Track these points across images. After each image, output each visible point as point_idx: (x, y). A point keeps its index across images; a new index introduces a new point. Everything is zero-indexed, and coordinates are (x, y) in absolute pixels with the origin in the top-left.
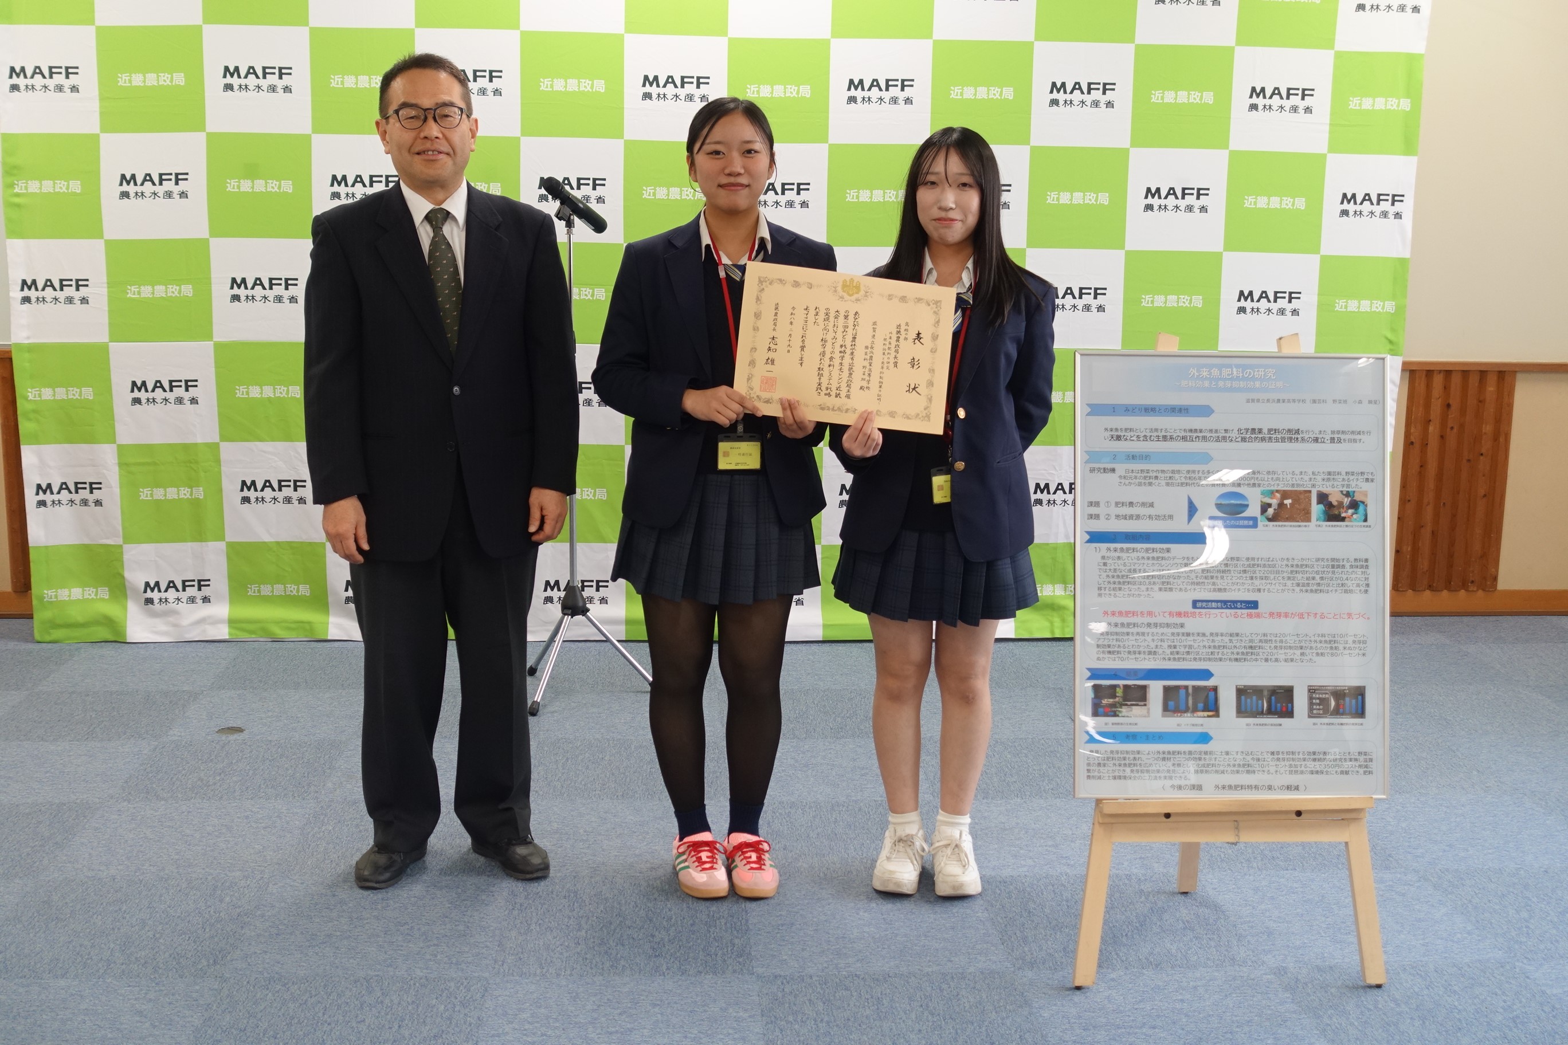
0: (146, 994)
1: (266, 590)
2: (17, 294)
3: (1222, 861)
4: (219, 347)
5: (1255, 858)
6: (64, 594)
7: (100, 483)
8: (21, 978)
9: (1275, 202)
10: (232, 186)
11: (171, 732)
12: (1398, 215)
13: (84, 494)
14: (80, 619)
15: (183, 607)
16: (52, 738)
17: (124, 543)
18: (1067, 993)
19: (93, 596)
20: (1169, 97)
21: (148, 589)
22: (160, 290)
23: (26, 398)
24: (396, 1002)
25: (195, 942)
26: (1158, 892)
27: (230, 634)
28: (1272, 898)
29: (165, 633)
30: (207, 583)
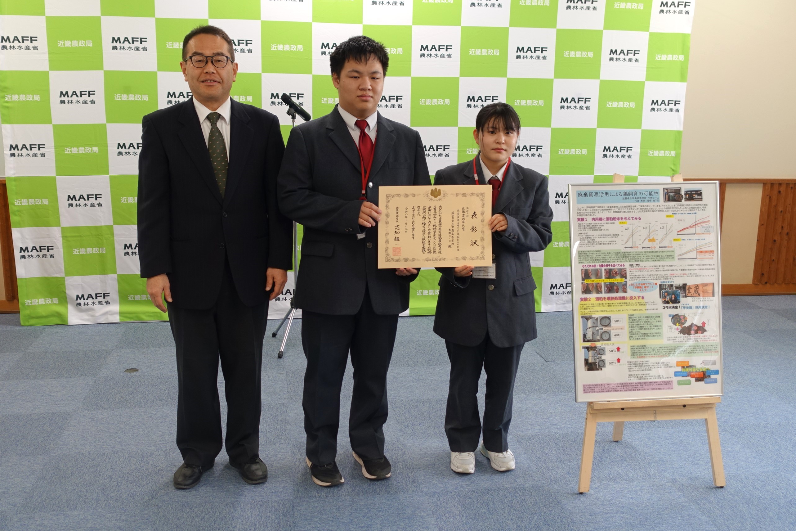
0: (120, 517)
1: (137, 297)
2: (8, 152)
4: (112, 178)
6: (35, 302)
7: (53, 246)
8: (53, 511)
9: (621, 105)
10: (117, 97)
11: (101, 372)
12: (677, 111)
13: (45, 252)
14: (44, 314)
15: (96, 307)
16: (40, 377)
17: (66, 276)
18: (577, 496)
20: (572, 54)
21: (78, 299)
22: (81, 150)
23: (14, 204)
25: (139, 486)
27: (120, 319)
28: (658, 442)
29: (88, 320)
30: (108, 295)
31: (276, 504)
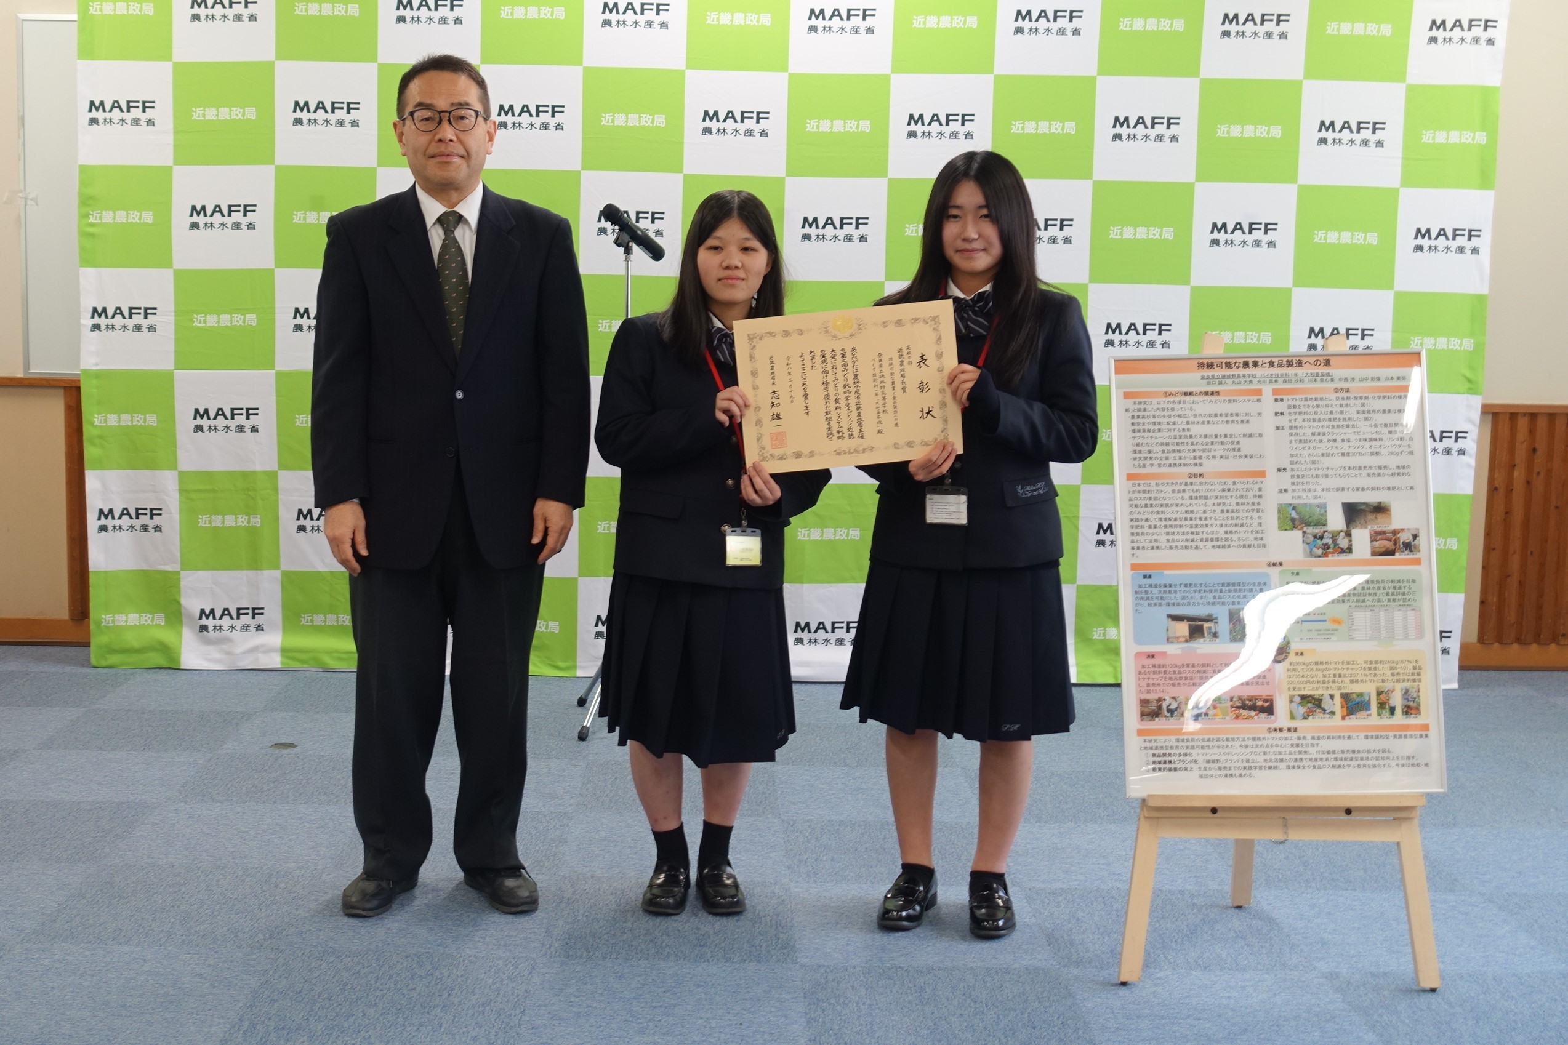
0: (206, 960)
1: (319, 620)
2: (87, 321)
3: (1279, 881)
4: (279, 375)
5: (1314, 879)
6: (121, 619)
7: (160, 509)
8: (87, 943)
9: (1346, 237)
10: (298, 217)
11: (225, 746)
12: (1475, 251)
13: (144, 519)
14: (136, 644)
15: (236, 635)
16: (109, 748)
17: (182, 569)
18: (1113, 988)
19: (149, 622)
20: (1236, 131)
21: (204, 616)
22: (225, 319)
23: (92, 424)
24: (446, 974)
25: (251, 919)
26: (1212, 906)
27: (282, 663)
28: (1329, 914)
29: (219, 661)
30: (261, 611)
31: (501, 962)
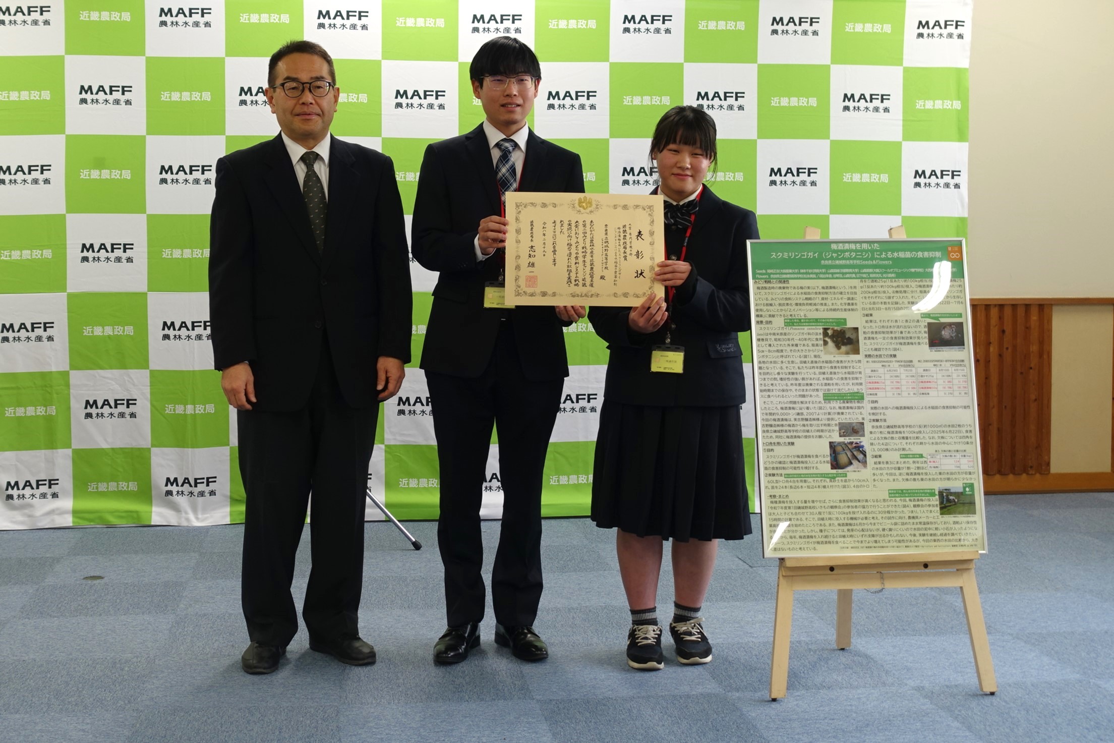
1: (102, 487)
4: (70, 296)
9: (866, 178)
10: (84, 174)
11: (46, 580)
12: (957, 186)
15: (36, 501)
18: (767, 703)
21: (10, 488)
22: (26, 254)
27: (73, 522)
29: (22, 523)
30: (56, 482)
